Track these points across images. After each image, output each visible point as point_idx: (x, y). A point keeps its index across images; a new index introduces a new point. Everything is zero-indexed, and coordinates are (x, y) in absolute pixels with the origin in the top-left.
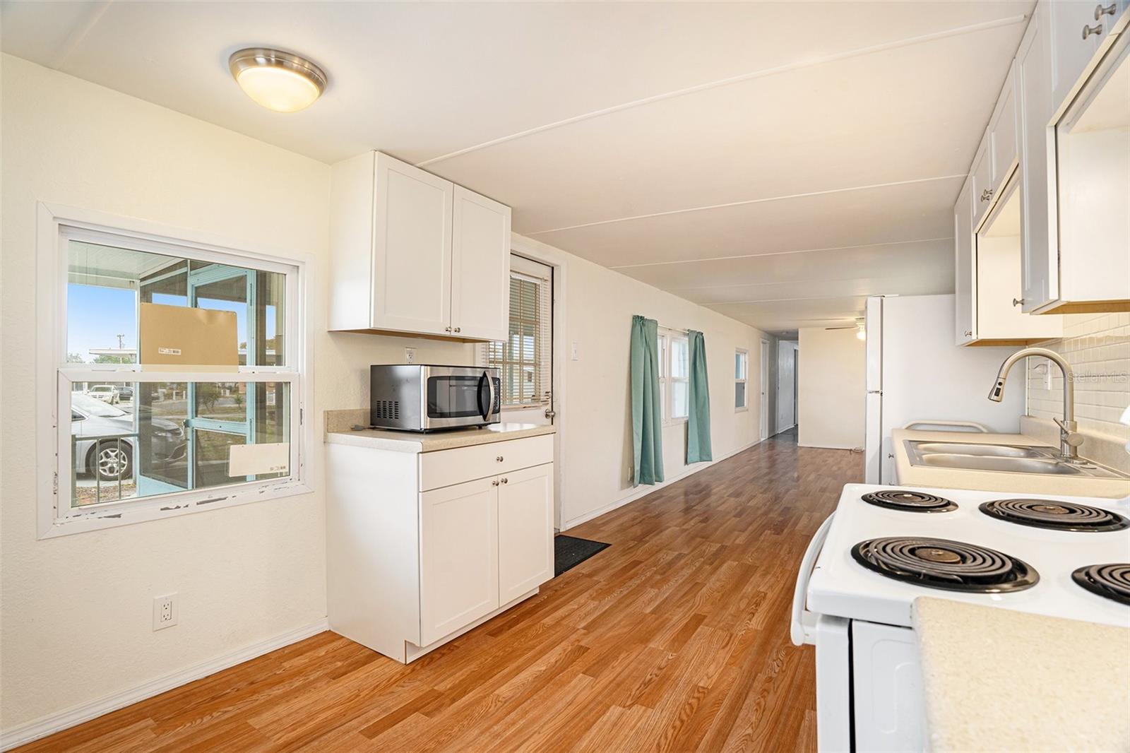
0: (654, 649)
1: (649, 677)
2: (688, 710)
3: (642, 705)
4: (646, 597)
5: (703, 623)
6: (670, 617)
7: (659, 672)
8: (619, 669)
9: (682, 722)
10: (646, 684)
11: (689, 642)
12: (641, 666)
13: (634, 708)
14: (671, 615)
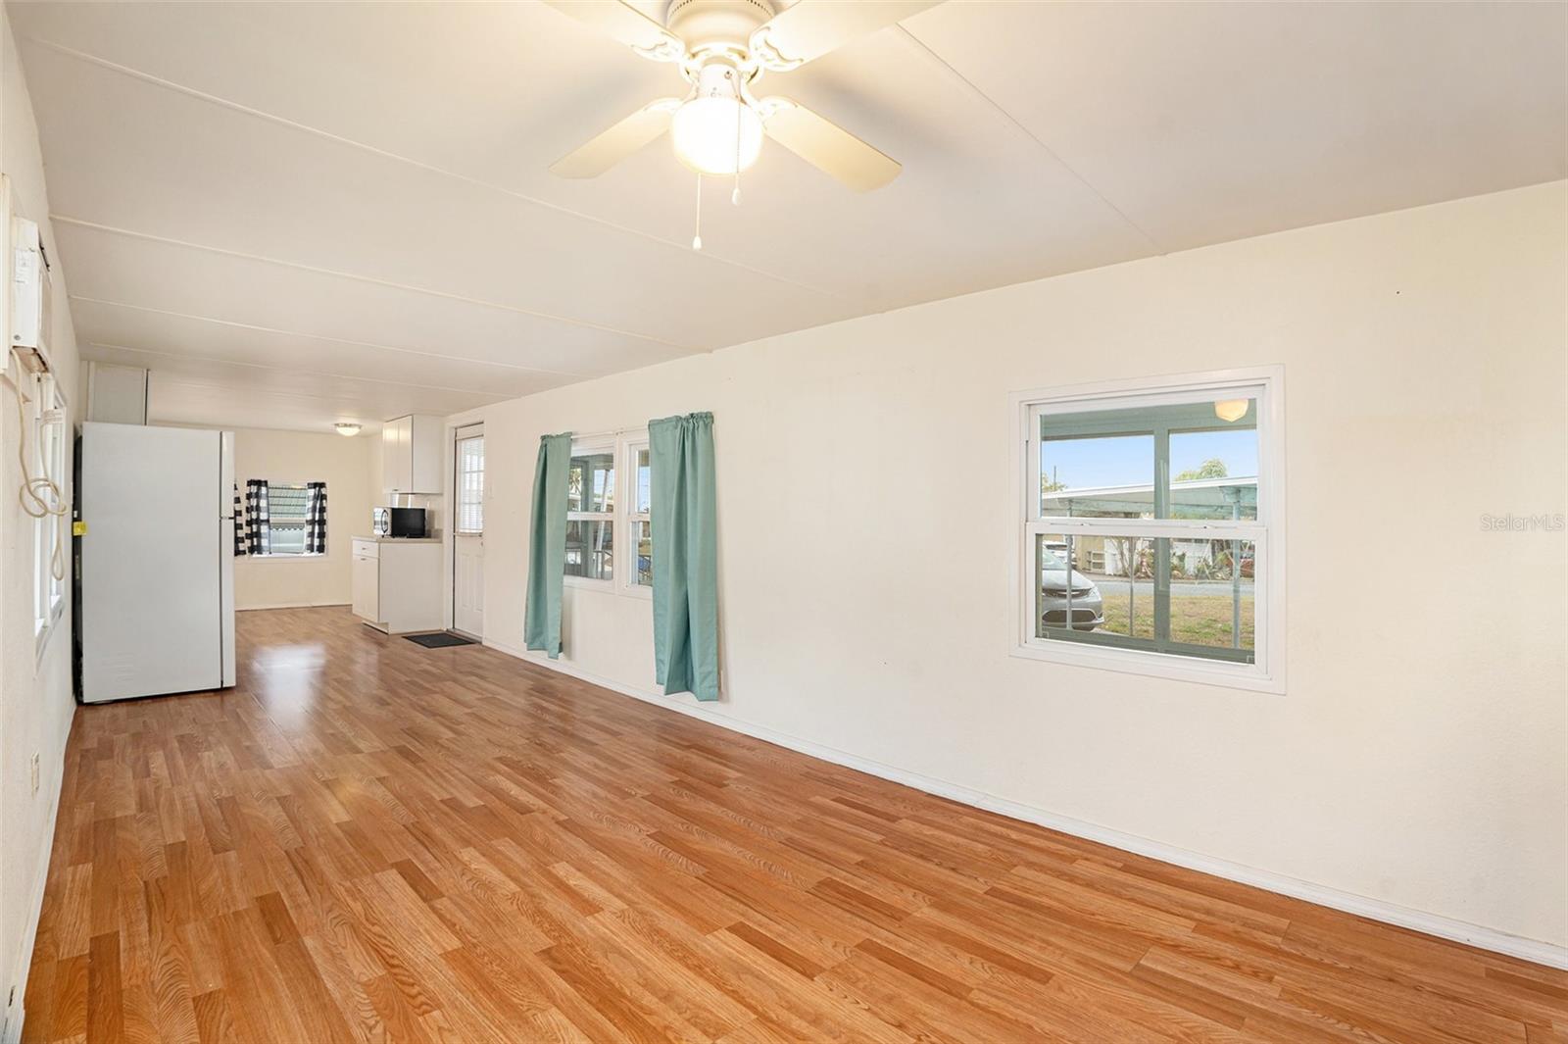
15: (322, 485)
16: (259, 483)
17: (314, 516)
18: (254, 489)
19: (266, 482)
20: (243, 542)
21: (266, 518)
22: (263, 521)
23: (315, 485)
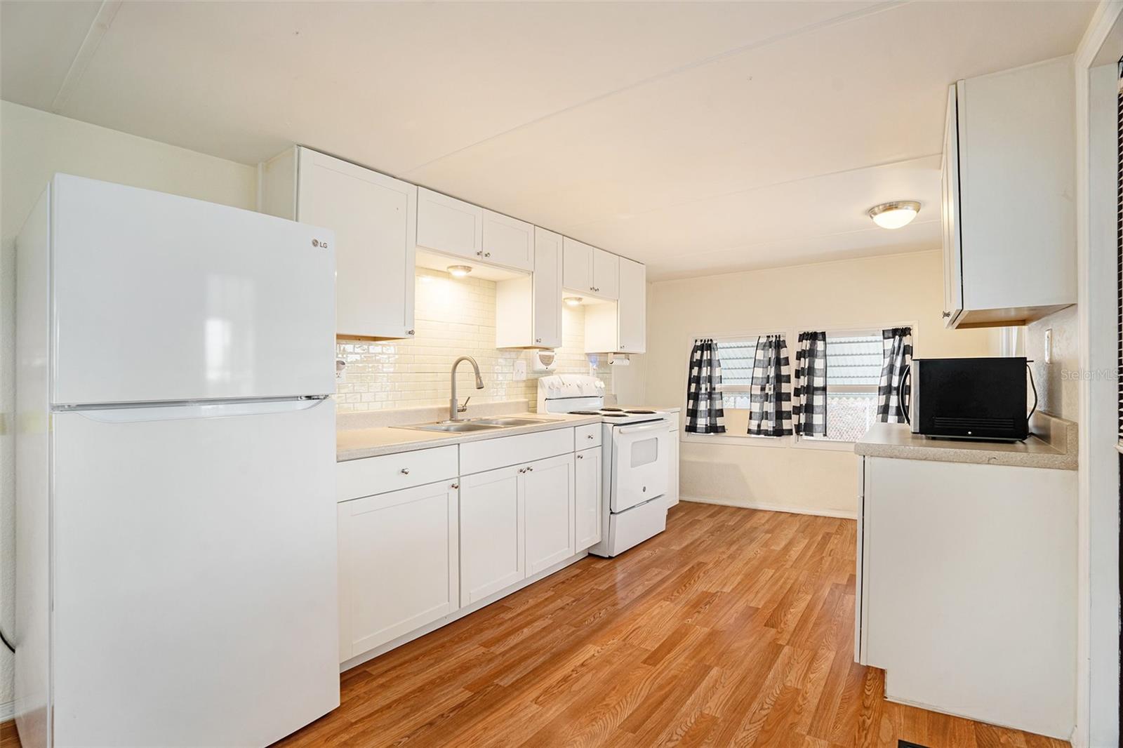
0: (704, 626)
1: (707, 607)
2: (680, 590)
3: (710, 593)
4: (722, 695)
5: (650, 653)
6: (687, 662)
7: (699, 610)
8: (732, 611)
9: (685, 586)
10: (709, 603)
11: (670, 633)
12: (715, 613)
13: (715, 591)
14: (687, 665)
15: (905, 332)
16: (813, 337)
17: (890, 380)
18: (806, 345)
19: (823, 334)
20: (790, 418)
21: (821, 385)
22: (817, 389)
23: (895, 332)
